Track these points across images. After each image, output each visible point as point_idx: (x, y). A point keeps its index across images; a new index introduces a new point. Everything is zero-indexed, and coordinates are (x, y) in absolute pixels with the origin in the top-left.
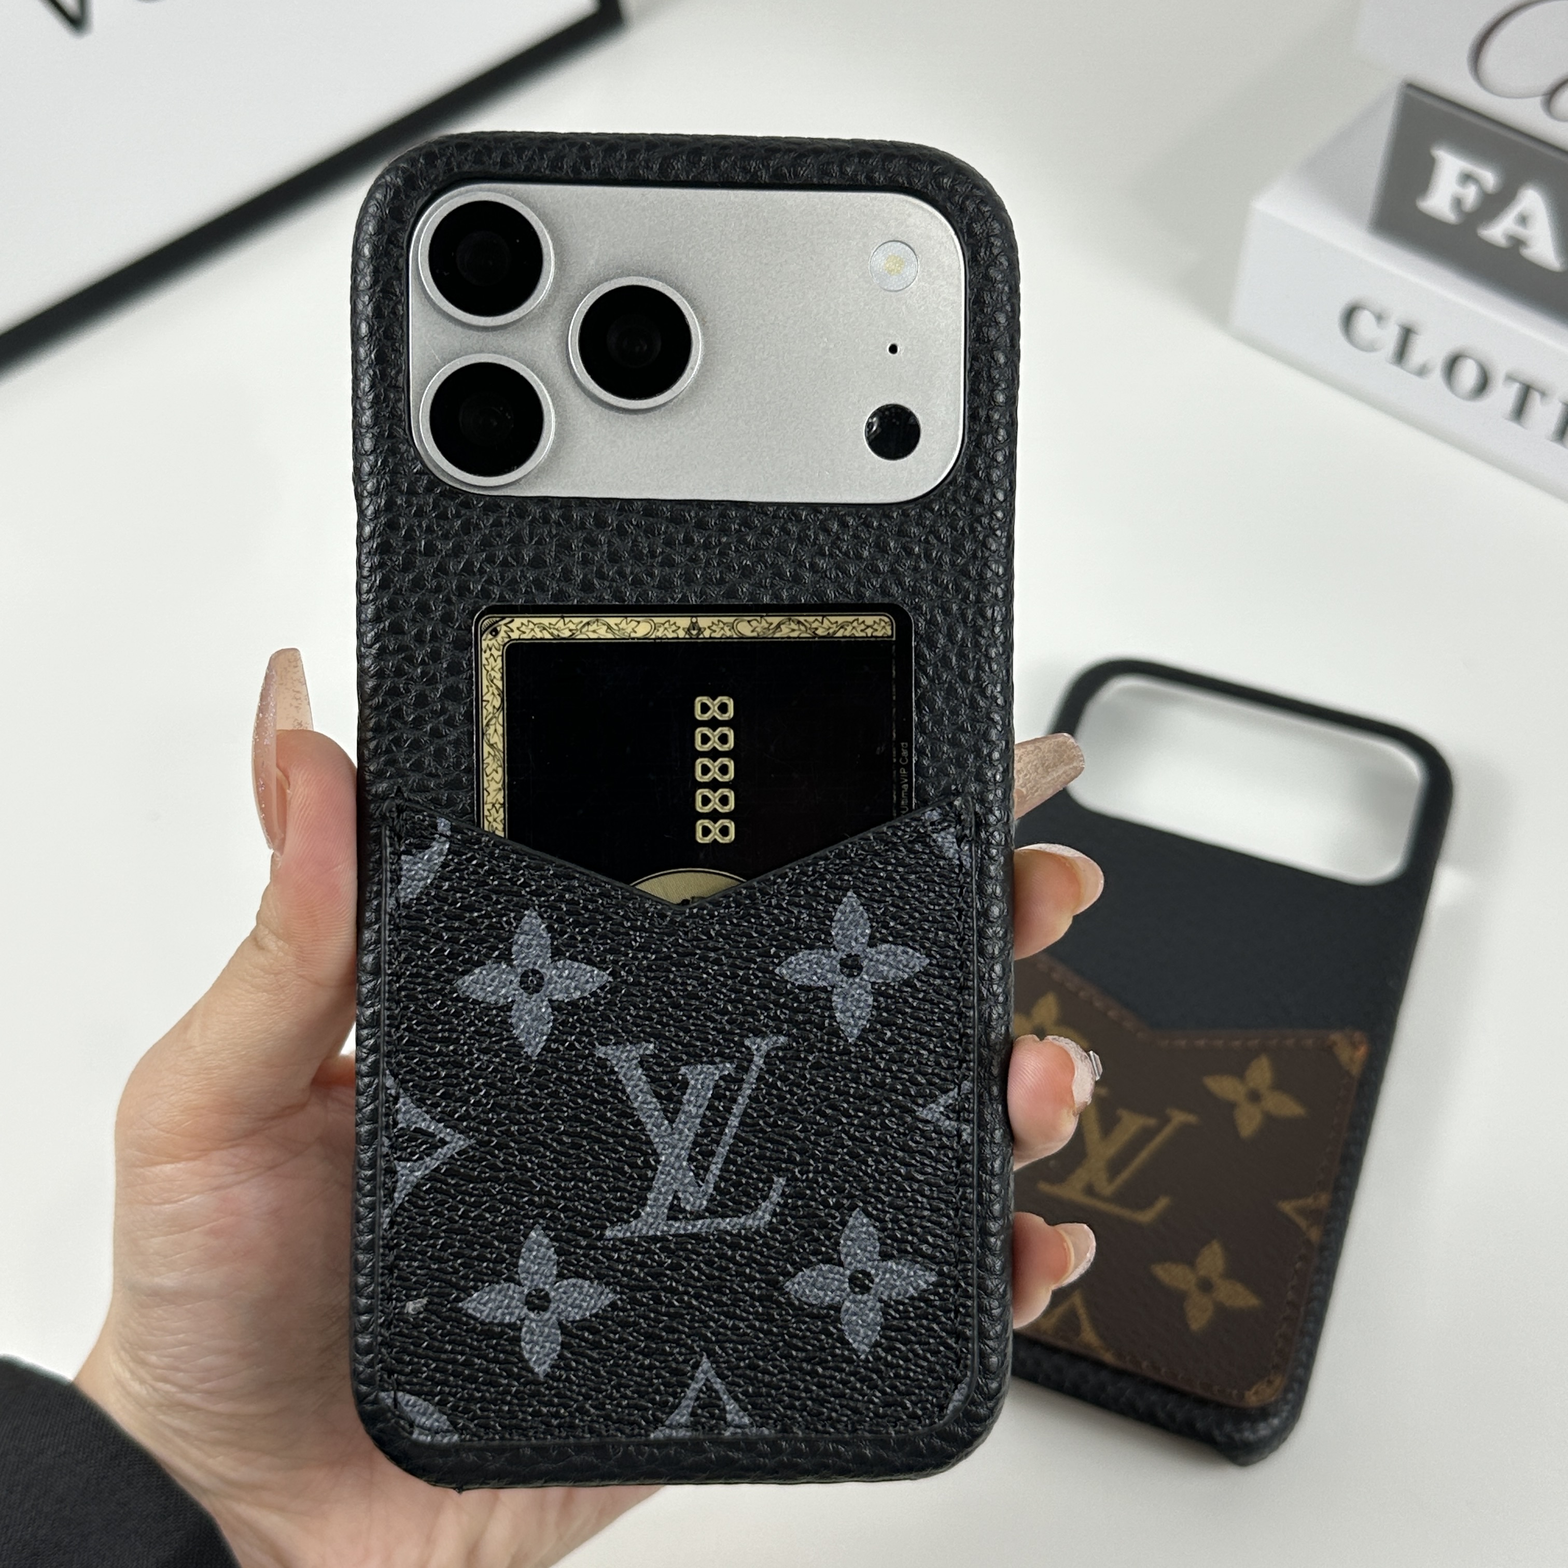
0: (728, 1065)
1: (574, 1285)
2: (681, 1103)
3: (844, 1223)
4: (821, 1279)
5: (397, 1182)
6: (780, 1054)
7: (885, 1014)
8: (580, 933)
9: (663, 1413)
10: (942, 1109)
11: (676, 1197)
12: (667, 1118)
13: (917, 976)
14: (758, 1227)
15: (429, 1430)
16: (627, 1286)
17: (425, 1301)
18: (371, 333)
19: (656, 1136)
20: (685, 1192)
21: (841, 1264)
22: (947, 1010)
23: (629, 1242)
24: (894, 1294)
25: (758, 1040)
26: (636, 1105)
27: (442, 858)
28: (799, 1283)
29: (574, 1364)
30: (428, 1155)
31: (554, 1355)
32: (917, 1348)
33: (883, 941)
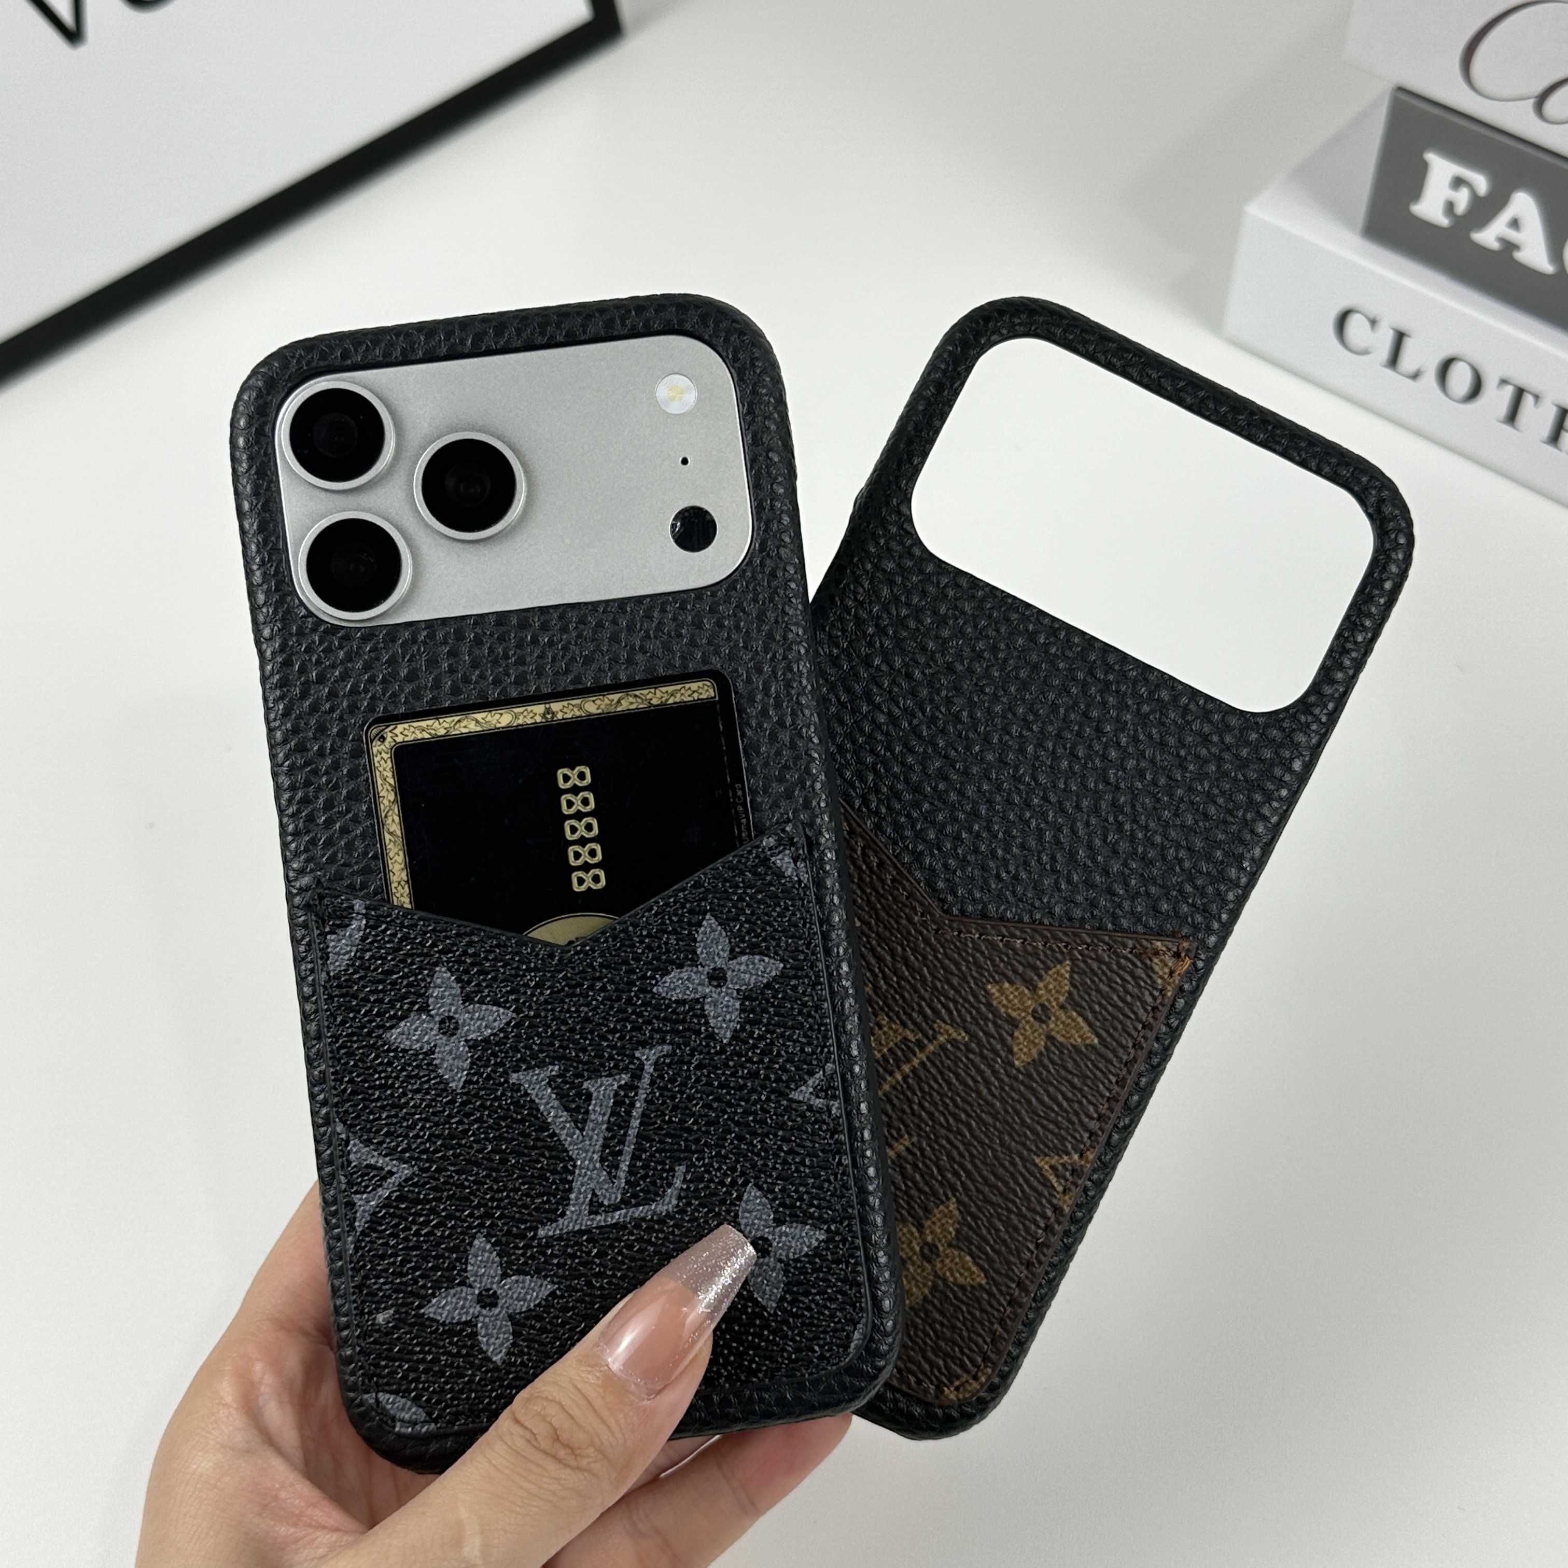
0: (624, 1076)
1: (517, 1281)
2: (588, 1113)
3: (739, 1198)
5: (356, 1212)
6: (667, 1061)
7: (752, 1016)
8: (484, 980)
10: (811, 1090)
11: (594, 1194)
12: (578, 1128)
13: (775, 978)
14: (668, 1210)
15: (409, 1422)
16: (563, 1277)
17: (392, 1311)
18: (254, 509)
19: (570, 1144)
20: (601, 1188)
22: (805, 1004)
23: (559, 1239)
24: (791, 1255)
25: (647, 1051)
26: (550, 1120)
27: (361, 933)
29: (526, 1350)
30: (381, 1186)
31: (508, 1344)
32: (818, 1297)
33: (743, 953)
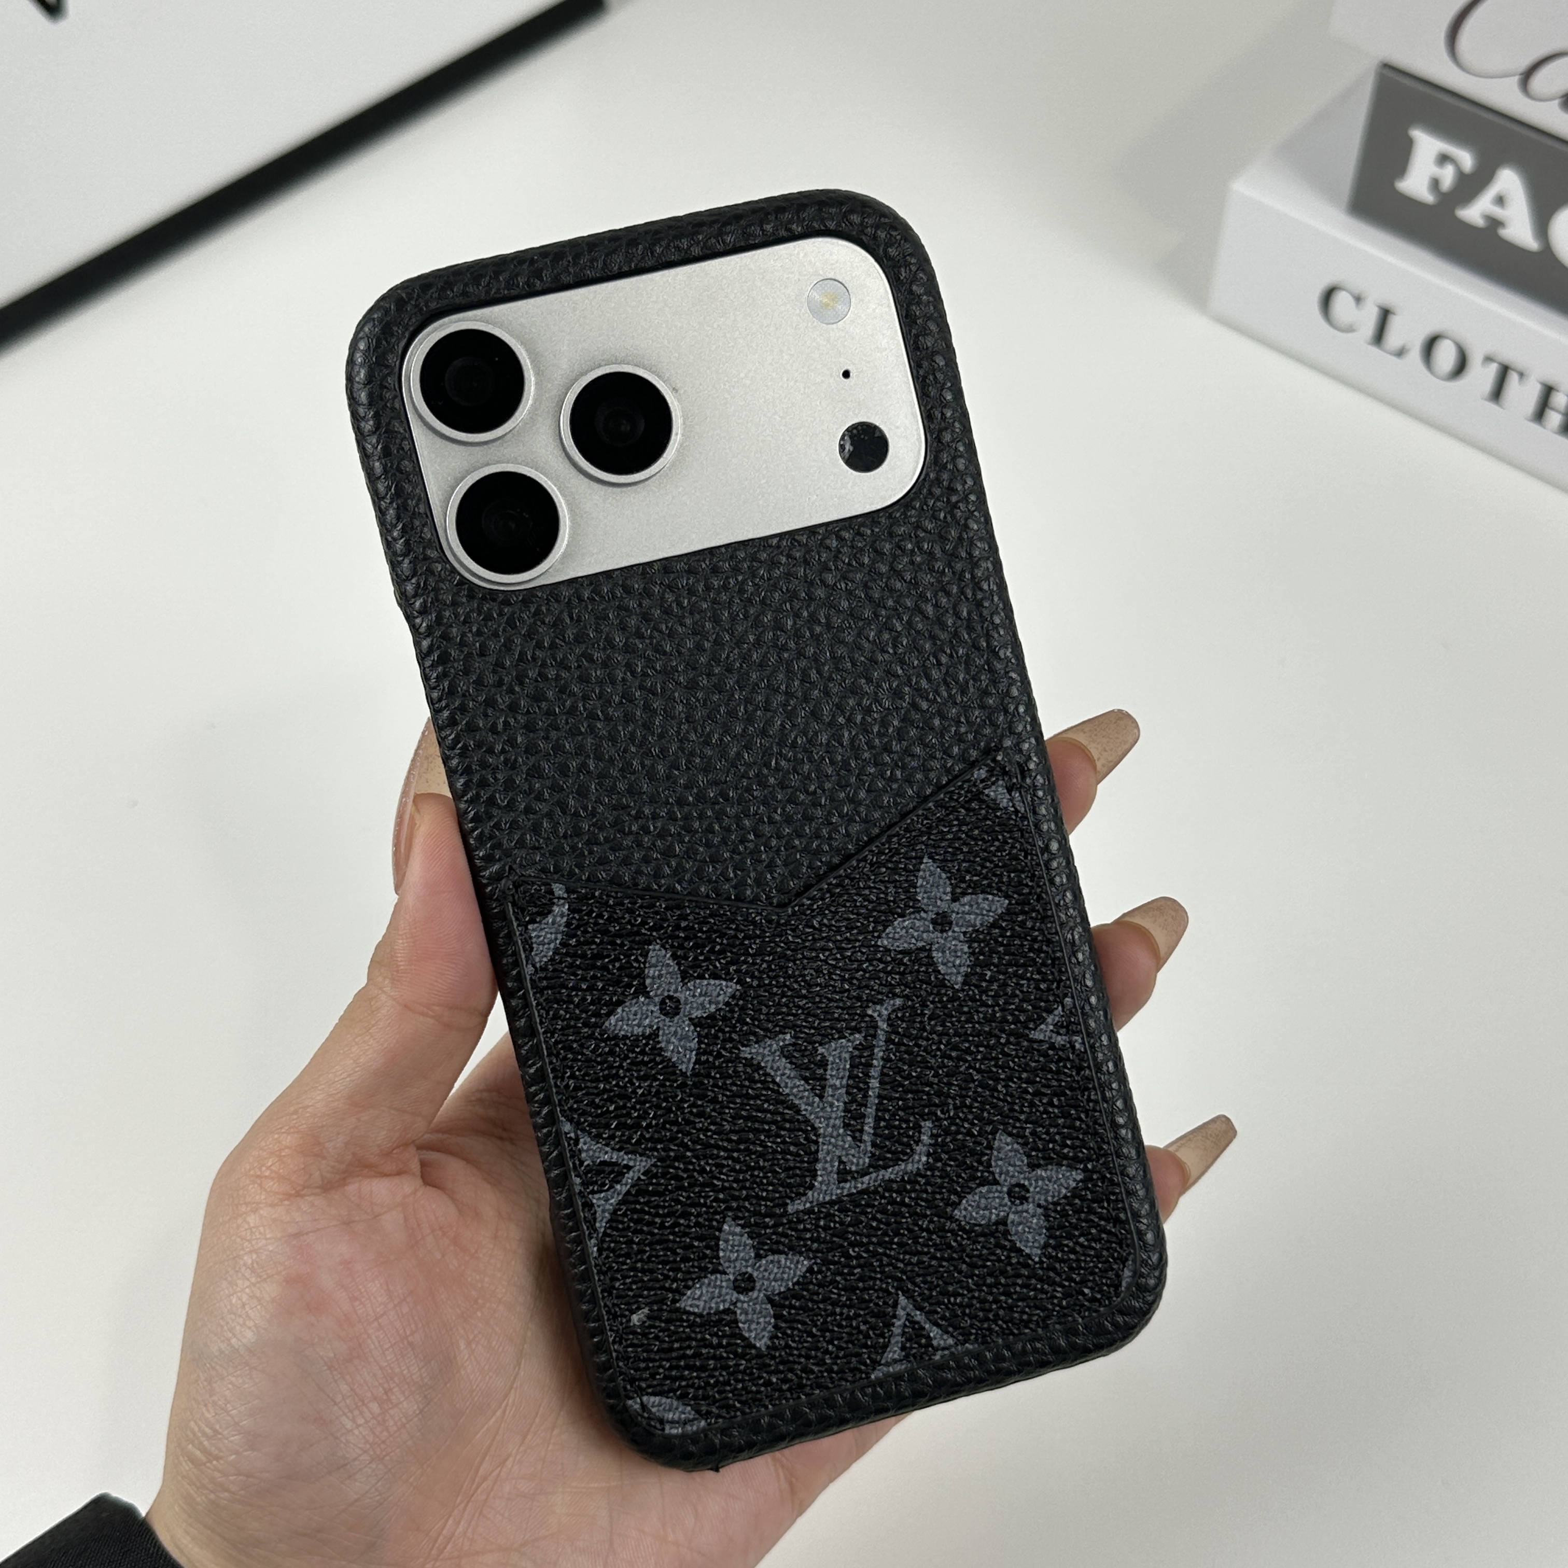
0: (857, 1036)
1: (772, 1262)
2: (826, 1079)
3: (990, 1147)
4: (983, 1201)
5: (595, 1212)
6: (899, 1015)
7: (981, 957)
8: (702, 954)
9: (877, 1353)
10: (1051, 1027)
11: (841, 1162)
12: (816, 1095)
13: (1001, 917)
14: (918, 1168)
15: (678, 1422)
16: (817, 1251)
17: (646, 1311)
18: (385, 471)
19: (811, 1114)
20: (847, 1155)
21: (996, 1182)
22: (1035, 940)
23: (809, 1212)
24: (1050, 1199)
25: (878, 1007)
26: (787, 1091)
27: (565, 919)
28: (966, 1209)
29: (789, 1332)
30: (618, 1182)
31: (770, 1328)
32: (1082, 1240)
33: (964, 894)
